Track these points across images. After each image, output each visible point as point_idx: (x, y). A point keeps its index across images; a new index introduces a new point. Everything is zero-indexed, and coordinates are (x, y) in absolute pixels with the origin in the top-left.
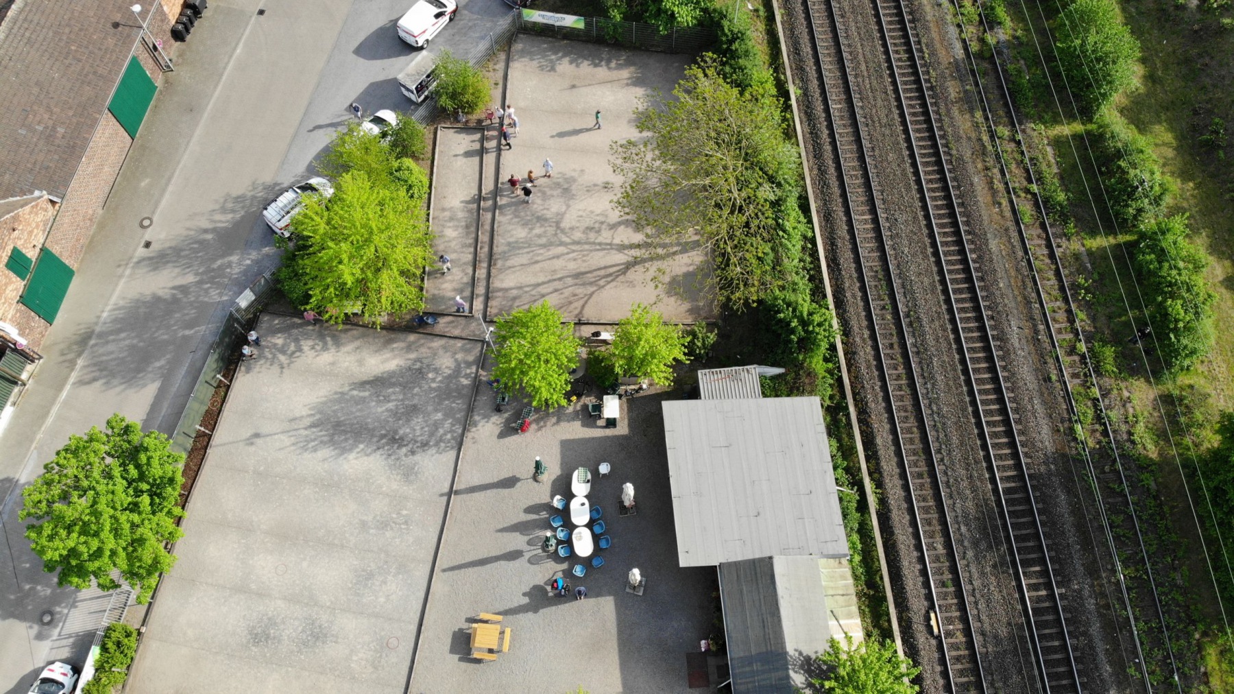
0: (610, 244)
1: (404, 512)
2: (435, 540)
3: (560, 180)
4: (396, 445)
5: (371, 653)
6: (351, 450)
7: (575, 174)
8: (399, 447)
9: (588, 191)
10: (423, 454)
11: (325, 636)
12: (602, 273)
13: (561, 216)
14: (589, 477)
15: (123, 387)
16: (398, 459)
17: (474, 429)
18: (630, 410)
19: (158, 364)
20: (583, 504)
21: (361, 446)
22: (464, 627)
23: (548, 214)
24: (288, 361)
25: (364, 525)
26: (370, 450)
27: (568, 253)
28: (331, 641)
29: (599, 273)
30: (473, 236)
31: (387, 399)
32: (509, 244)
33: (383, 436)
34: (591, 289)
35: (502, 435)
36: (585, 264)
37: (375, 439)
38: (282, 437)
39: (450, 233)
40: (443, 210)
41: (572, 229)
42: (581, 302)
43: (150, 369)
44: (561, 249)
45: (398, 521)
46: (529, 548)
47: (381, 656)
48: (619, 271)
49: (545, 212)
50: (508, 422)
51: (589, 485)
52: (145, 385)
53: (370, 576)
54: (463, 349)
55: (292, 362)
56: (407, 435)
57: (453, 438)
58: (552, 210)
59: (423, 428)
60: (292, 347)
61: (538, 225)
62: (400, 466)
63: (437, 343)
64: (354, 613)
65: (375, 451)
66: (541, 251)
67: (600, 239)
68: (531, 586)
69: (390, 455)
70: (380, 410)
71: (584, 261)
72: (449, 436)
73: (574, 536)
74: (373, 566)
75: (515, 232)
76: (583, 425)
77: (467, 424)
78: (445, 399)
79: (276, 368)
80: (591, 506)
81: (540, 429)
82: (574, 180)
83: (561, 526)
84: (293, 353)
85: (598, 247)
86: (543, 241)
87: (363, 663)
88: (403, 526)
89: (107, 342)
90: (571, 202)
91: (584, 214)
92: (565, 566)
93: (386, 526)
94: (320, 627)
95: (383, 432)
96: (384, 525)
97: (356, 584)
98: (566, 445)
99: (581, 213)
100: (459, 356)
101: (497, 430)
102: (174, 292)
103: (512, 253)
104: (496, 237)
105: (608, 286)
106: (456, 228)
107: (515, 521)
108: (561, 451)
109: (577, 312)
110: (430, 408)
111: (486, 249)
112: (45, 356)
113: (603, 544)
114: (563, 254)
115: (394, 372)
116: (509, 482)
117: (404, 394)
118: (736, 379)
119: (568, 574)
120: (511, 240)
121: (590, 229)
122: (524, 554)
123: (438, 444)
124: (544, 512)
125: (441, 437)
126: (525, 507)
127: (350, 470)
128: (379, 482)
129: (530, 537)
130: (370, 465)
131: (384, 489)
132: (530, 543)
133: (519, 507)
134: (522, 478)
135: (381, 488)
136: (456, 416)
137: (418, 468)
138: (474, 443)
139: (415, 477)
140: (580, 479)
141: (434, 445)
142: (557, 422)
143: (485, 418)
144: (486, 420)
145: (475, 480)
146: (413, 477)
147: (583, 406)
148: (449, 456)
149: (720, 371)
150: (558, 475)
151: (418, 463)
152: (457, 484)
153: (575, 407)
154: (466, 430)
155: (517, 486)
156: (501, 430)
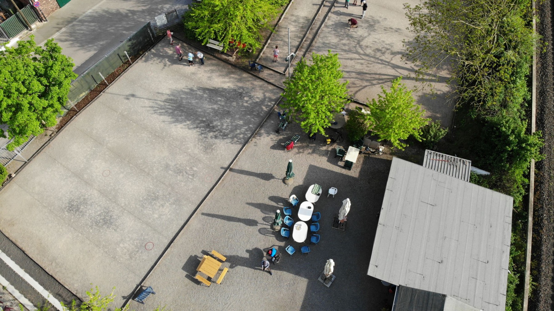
0: (388, 62)
1: (195, 169)
2: (206, 193)
3: (369, 20)
4: (208, 129)
5: (133, 247)
6: (181, 122)
7: (380, 19)
8: (210, 131)
9: (385, 30)
10: (222, 140)
11: (111, 223)
12: (377, 76)
13: (363, 38)
14: (320, 192)
15: (78, 48)
16: (205, 137)
17: (258, 138)
18: (364, 163)
19: (101, 43)
20: (309, 208)
21: (188, 122)
22: (199, 256)
23: (355, 35)
24: (169, 64)
25: (167, 166)
26: (191, 127)
27: (358, 59)
28: (113, 228)
29: (374, 76)
30: (304, 33)
31: (216, 103)
32: (324, 43)
33: (204, 122)
34: (365, 84)
35: (274, 147)
36: (366, 68)
37: (198, 122)
38: (146, 101)
39: (292, 28)
40: (292, 15)
41: (367, 47)
42: (356, 89)
43: (96, 44)
44: (356, 56)
45: (189, 172)
46: (262, 222)
47: (138, 251)
48: (388, 79)
49: (353, 33)
50: (280, 141)
51: (318, 197)
52: (90, 51)
53: (156, 198)
54: (271, 91)
56: (217, 126)
57: (244, 138)
58: (358, 33)
59: (228, 126)
61: (346, 38)
62: (205, 141)
63: (258, 83)
64: (135, 217)
65: (194, 128)
66: (342, 53)
67: (383, 58)
68: (254, 247)
69: (202, 134)
70: (208, 106)
71: (368, 67)
72: (241, 136)
73: (295, 225)
74: (161, 193)
75: (330, 38)
76: (328, 161)
77: (255, 133)
78: (248, 114)
79: (161, 65)
80: (314, 212)
81: (299, 153)
82: (379, 22)
83: (289, 215)
85: (379, 61)
86: (346, 48)
87: (125, 250)
88: (190, 177)
89: (83, 25)
90: (372, 33)
91: (378, 41)
92: (282, 244)
93: (180, 172)
94: (111, 217)
95: (204, 119)
96: (179, 171)
97: (145, 199)
98: (312, 169)
99: (376, 40)
100: (267, 95)
101: (272, 144)
102: (128, 12)
103: (323, 49)
104: (317, 37)
105: (378, 86)
106: (295, 26)
107: (260, 202)
108: (308, 171)
109: (352, 93)
110: (237, 116)
111: (308, 43)
112: (48, 21)
113: (314, 240)
114: (355, 59)
115: (225, 89)
116: (267, 177)
117: (226, 103)
118: (453, 164)
119: (282, 250)
120: (327, 42)
121: (378, 50)
122: (258, 224)
123: (232, 138)
124: (282, 204)
125: (237, 134)
126: (271, 196)
127: (175, 133)
128: (188, 146)
129: (267, 215)
130: (188, 135)
131: (189, 151)
132: (264, 219)
133: (266, 194)
134: (276, 177)
135: (188, 149)
136: (251, 126)
137: (215, 147)
138: (255, 146)
139: (211, 151)
140: (314, 191)
141: (230, 138)
142: (312, 153)
143: (268, 133)
144: (268, 135)
145: (246, 167)
146: (209, 151)
147: (333, 149)
148: (236, 147)
149: (442, 155)
150: (300, 184)
151: (216, 144)
152: (234, 164)
153: (328, 148)
154: (253, 136)
155: (270, 181)
156: (275, 144)
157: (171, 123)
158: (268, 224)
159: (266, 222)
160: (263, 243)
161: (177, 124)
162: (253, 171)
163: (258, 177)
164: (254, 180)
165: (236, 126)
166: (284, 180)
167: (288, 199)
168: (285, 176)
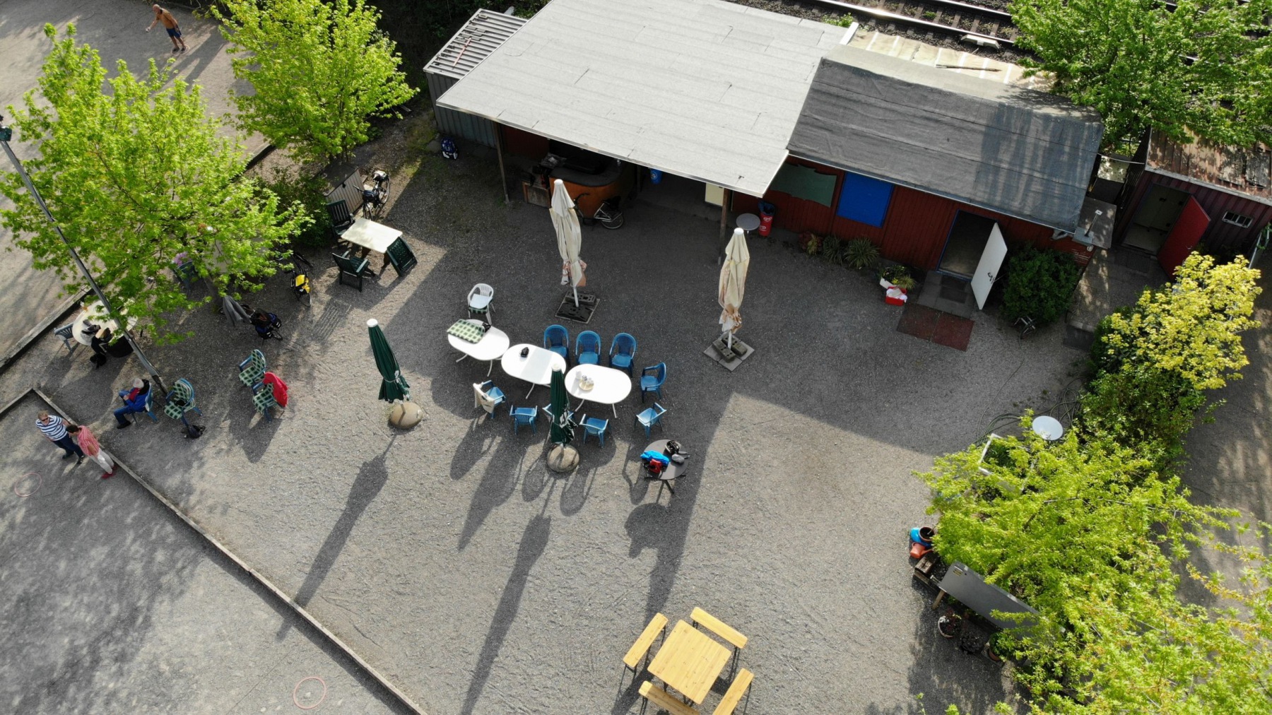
10: (150, 633)
14: (477, 324)
17: (193, 499)
20: (525, 354)
35: (255, 452)
46: (539, 503)
50: (237, 428)
51: (493, 329)
57: (176, 547)
59: (88, 606)
72: (160, 556)
73: (577, 396)
76: (368, 307)
78: (75, 524)
80: (537, 343)
81: (310, 377)
83: (541, 407)
101: (239, 455)
107: (466, 503)
110: (61, 567)
116: (369, 480)
118: (480, 36)
122: (546, 515)
123: (156, 588)
124: (487, 441)
125: (146, 574)
126: (448, 472)
129: (519, 487)
132: (529, 496)
133: (438, 485)
134: (381, 452)
136: (129, 520)
137: (169, 664)
138: (224, 512)
139: (182, 682)
140: (470, 339)
141: (152, 599)
142: (323, 344)
143: (189, 465)
144: (195, 464)
145: (305, 546)
146: (178, 687)
147: (329, 290)
148: (203, 578)
149: (450, 47)
150: (429, 387)
151: (156, 658)
152: (281, 589)
153: (321, 302)
154: (179, 513)
155: (389, 471)
156: (244, 447)
158: (550, 484)
159: (540, 491)
160: (611, 504)
162: (331, 524)
163: (362, 510)
164: (370, 522)
165: (104, 574)
166: (399, 427)
167: (473, 423)
168: (386, 425)
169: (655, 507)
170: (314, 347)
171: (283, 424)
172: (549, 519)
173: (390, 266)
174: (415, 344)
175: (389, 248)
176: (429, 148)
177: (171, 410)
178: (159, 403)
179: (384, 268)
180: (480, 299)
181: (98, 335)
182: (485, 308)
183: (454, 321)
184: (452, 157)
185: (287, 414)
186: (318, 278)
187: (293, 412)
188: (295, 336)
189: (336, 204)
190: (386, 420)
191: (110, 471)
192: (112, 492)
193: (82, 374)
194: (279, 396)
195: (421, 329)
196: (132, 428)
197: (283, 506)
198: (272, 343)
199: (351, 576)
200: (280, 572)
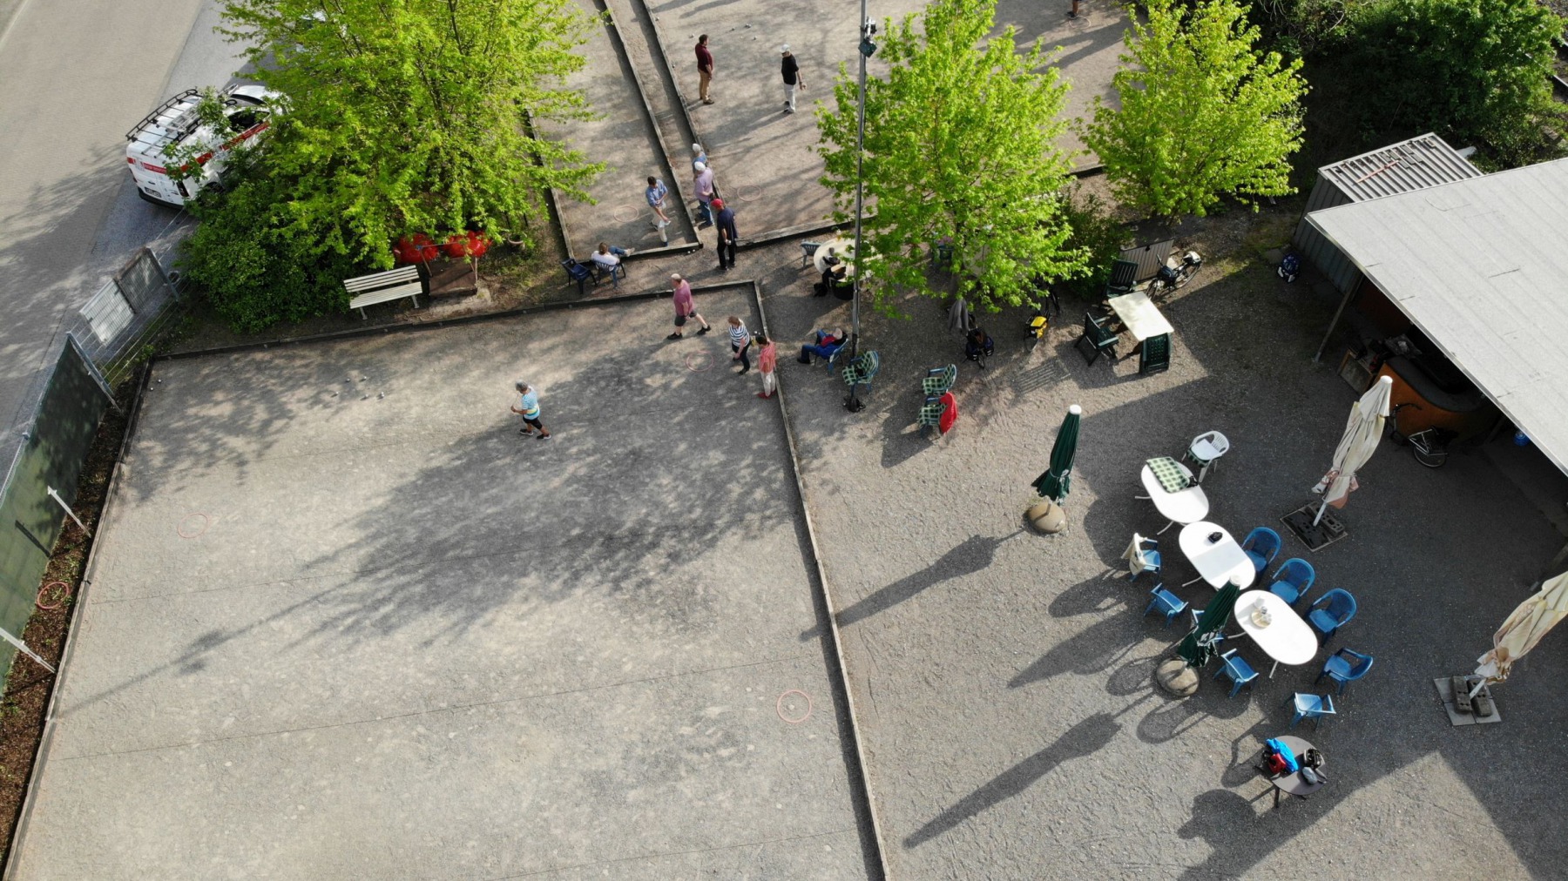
4: (624, 553)
8: (636, 556)
10: (709, 553)
14: (1185, 474)
16: (643, 583)
17: (816, 463)
20: (1214, 538)
24: (255, 446)
31: (561, 456)
35: (892, 457)
38: (275, 626)
46: (1119, 703)
50: (892, 427)
51: (1198, 490)
55: (269, 446)
56: (644, 523)
57: (774, 495)
59: (680, 495)
60: (261, 413)
62: (654, 599)
65: (570, 583)
68: (1189, 802)
69: (617, 580)
70: (545, 486)
72: (759, 494)
76: (1084, 386)
77: (789, 459)
78: (713, 419)
80: (1237, 536)
81: (984, 421)
83: (1191, 607)
84: (266, 424)
95: (575, 532)
96: (663, 766)
101: (876, 451)
107: (1046, 646)
110: (681, 448)
113: (1329, 620)
116: (970, 555)
117: (596, 435)
118: (1411, 163)
122: (1118, 721)
123: (738, 519)
124: (1109, 601)
125: (739, 501)
126: (1049, 602)
127: (508, 650)
128: (606, 654)
129: (1110, 671)
130: (566, 620)
131: (628, 667)
132: (1114, 688)
133: (1030, 607)
134: (999, 536)
135: (619, 667)
136: (755, 446)
137: (705, 590)
138: (832, 493)
139: (704, 613)
140: (1166, 484)
141: (729, 525)
142: (1017, 396)
143: (831, 432)
144: (837, 435)
145: (876, 573)
146: (699, 615)
147: (1060, 347)
148: (778, 537)
149: (1367, 159)
150: (1090, 504)
151: (699, 577)
152: (831, 596)
153: (1044, 354)
154: (796, 468)
155: (995, 559)
156: (885, 447)
157: (459, 630)
158: (1145, 693)
159: (1130, 692)
160: (1197, 765)
161: (488, 616)
162: (911, 571)
163: (946, 578)
164: (945, 594)
165: (708, 477)
166: (1032, 524)
167: (1108, 571)
168: (1021, 514)
169: (1244, 807)
170: (1007, 394)
171: (930, 449)
172: (1119, 727)
173: (1137, 358)
174: (1106, 452)
175: (1148, 339)
176: (1267, 254)
177: (849, 374)
178: (843, 361)
179: (1129, 355)
180: (1207, 449)
181: (834, 269)
182: (1206, 461)
183: (1162, 453)
184: (1286, 278)
185: (941, 442)
186: (1058, 328)
187: (948, 443)
188: (997, 372)
189: (1126, 264)
190: (1025, 508)
191: (768, 394)
192: (759, 412)
193: (799, 294)
194: (944, 420)
195: (1122, 441)
196: (807, 368)
197: (882, 523)
198: (972, 366)
199: (896, 631)
200: (841, 579)
